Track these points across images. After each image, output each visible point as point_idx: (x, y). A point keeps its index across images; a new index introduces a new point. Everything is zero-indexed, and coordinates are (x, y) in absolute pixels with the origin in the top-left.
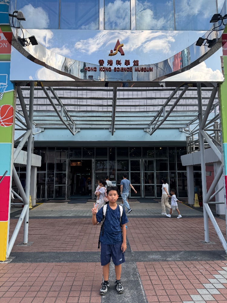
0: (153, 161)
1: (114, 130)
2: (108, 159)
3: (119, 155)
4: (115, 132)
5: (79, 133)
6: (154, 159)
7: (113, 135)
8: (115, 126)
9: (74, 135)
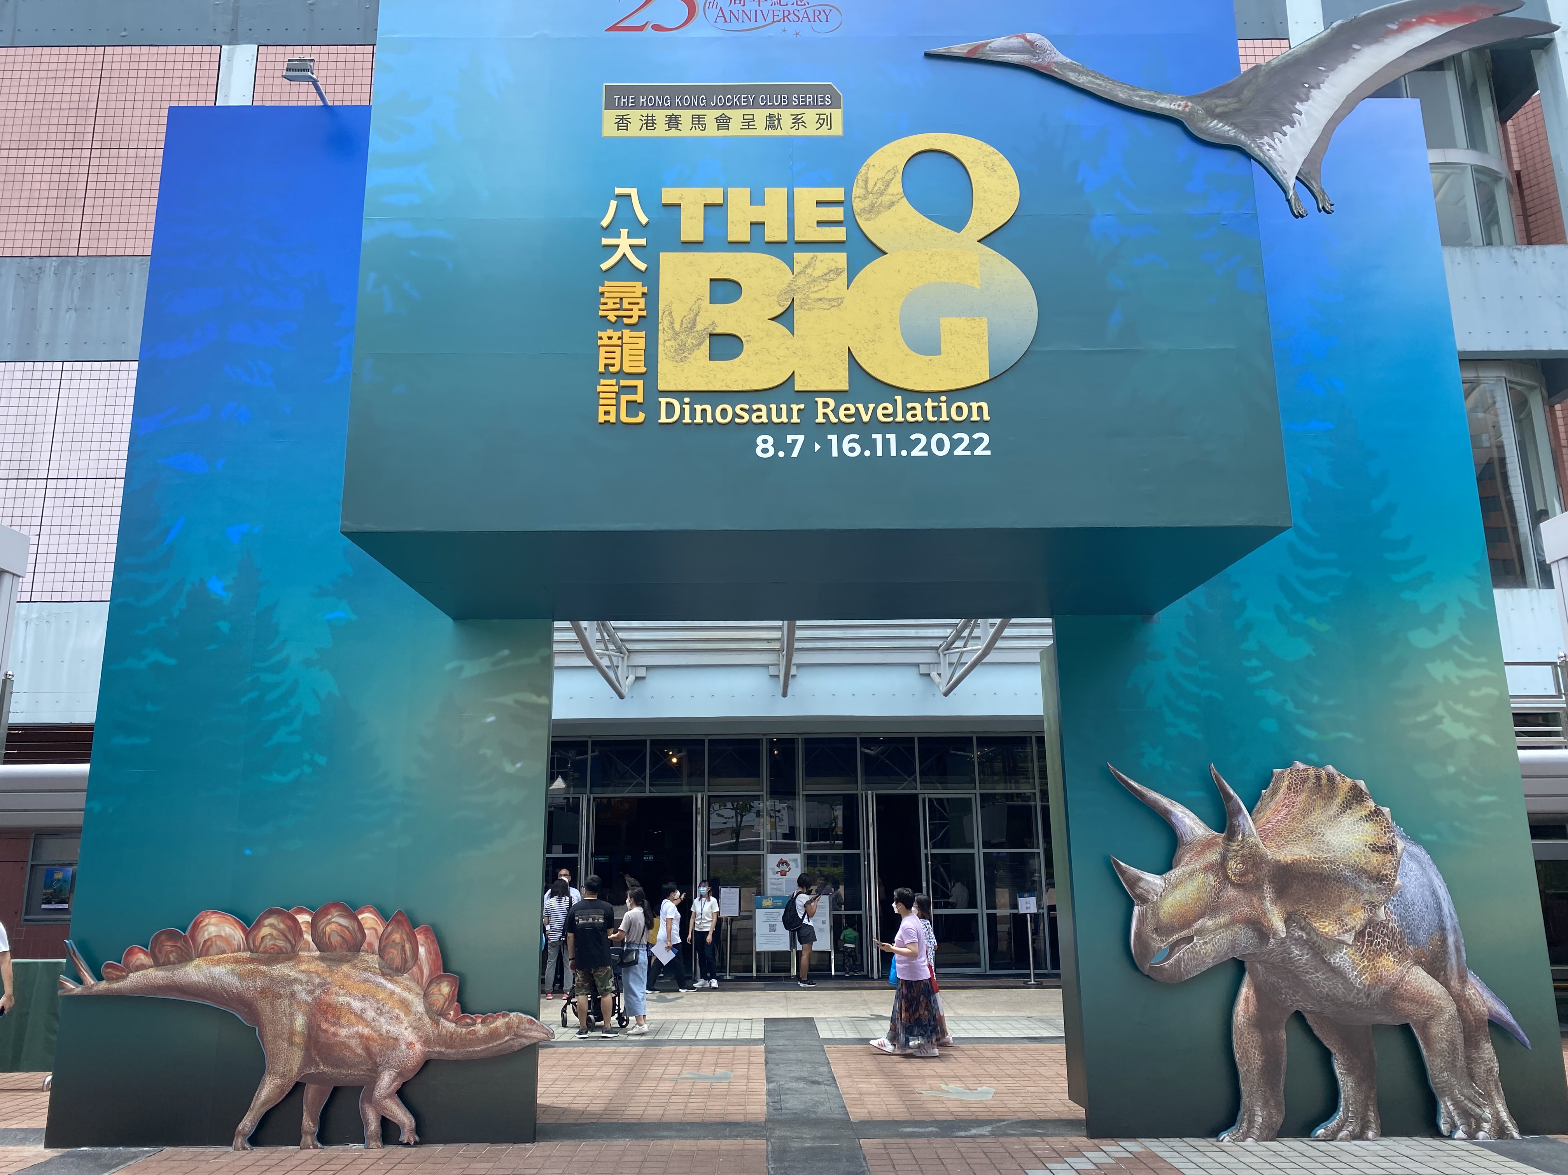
0: (970, 799)
1: (793, 671)
2: (764, 793)
3: (812, 771)
4: (794, 676)
5: (640, 682)
6: (973, 793)
7: (785, 695)
8: (797, 659)
9: (621, 697)
